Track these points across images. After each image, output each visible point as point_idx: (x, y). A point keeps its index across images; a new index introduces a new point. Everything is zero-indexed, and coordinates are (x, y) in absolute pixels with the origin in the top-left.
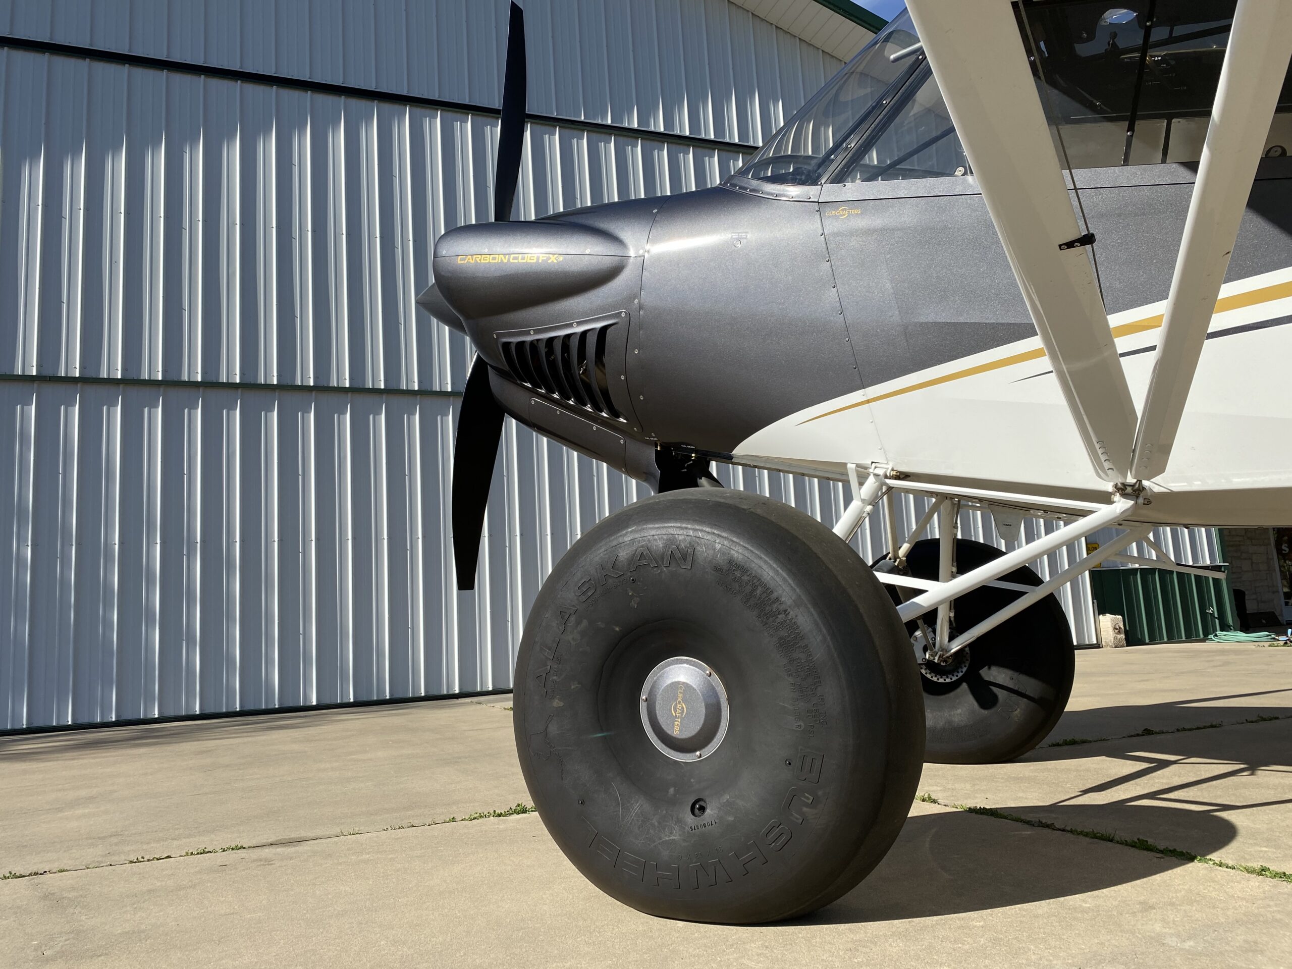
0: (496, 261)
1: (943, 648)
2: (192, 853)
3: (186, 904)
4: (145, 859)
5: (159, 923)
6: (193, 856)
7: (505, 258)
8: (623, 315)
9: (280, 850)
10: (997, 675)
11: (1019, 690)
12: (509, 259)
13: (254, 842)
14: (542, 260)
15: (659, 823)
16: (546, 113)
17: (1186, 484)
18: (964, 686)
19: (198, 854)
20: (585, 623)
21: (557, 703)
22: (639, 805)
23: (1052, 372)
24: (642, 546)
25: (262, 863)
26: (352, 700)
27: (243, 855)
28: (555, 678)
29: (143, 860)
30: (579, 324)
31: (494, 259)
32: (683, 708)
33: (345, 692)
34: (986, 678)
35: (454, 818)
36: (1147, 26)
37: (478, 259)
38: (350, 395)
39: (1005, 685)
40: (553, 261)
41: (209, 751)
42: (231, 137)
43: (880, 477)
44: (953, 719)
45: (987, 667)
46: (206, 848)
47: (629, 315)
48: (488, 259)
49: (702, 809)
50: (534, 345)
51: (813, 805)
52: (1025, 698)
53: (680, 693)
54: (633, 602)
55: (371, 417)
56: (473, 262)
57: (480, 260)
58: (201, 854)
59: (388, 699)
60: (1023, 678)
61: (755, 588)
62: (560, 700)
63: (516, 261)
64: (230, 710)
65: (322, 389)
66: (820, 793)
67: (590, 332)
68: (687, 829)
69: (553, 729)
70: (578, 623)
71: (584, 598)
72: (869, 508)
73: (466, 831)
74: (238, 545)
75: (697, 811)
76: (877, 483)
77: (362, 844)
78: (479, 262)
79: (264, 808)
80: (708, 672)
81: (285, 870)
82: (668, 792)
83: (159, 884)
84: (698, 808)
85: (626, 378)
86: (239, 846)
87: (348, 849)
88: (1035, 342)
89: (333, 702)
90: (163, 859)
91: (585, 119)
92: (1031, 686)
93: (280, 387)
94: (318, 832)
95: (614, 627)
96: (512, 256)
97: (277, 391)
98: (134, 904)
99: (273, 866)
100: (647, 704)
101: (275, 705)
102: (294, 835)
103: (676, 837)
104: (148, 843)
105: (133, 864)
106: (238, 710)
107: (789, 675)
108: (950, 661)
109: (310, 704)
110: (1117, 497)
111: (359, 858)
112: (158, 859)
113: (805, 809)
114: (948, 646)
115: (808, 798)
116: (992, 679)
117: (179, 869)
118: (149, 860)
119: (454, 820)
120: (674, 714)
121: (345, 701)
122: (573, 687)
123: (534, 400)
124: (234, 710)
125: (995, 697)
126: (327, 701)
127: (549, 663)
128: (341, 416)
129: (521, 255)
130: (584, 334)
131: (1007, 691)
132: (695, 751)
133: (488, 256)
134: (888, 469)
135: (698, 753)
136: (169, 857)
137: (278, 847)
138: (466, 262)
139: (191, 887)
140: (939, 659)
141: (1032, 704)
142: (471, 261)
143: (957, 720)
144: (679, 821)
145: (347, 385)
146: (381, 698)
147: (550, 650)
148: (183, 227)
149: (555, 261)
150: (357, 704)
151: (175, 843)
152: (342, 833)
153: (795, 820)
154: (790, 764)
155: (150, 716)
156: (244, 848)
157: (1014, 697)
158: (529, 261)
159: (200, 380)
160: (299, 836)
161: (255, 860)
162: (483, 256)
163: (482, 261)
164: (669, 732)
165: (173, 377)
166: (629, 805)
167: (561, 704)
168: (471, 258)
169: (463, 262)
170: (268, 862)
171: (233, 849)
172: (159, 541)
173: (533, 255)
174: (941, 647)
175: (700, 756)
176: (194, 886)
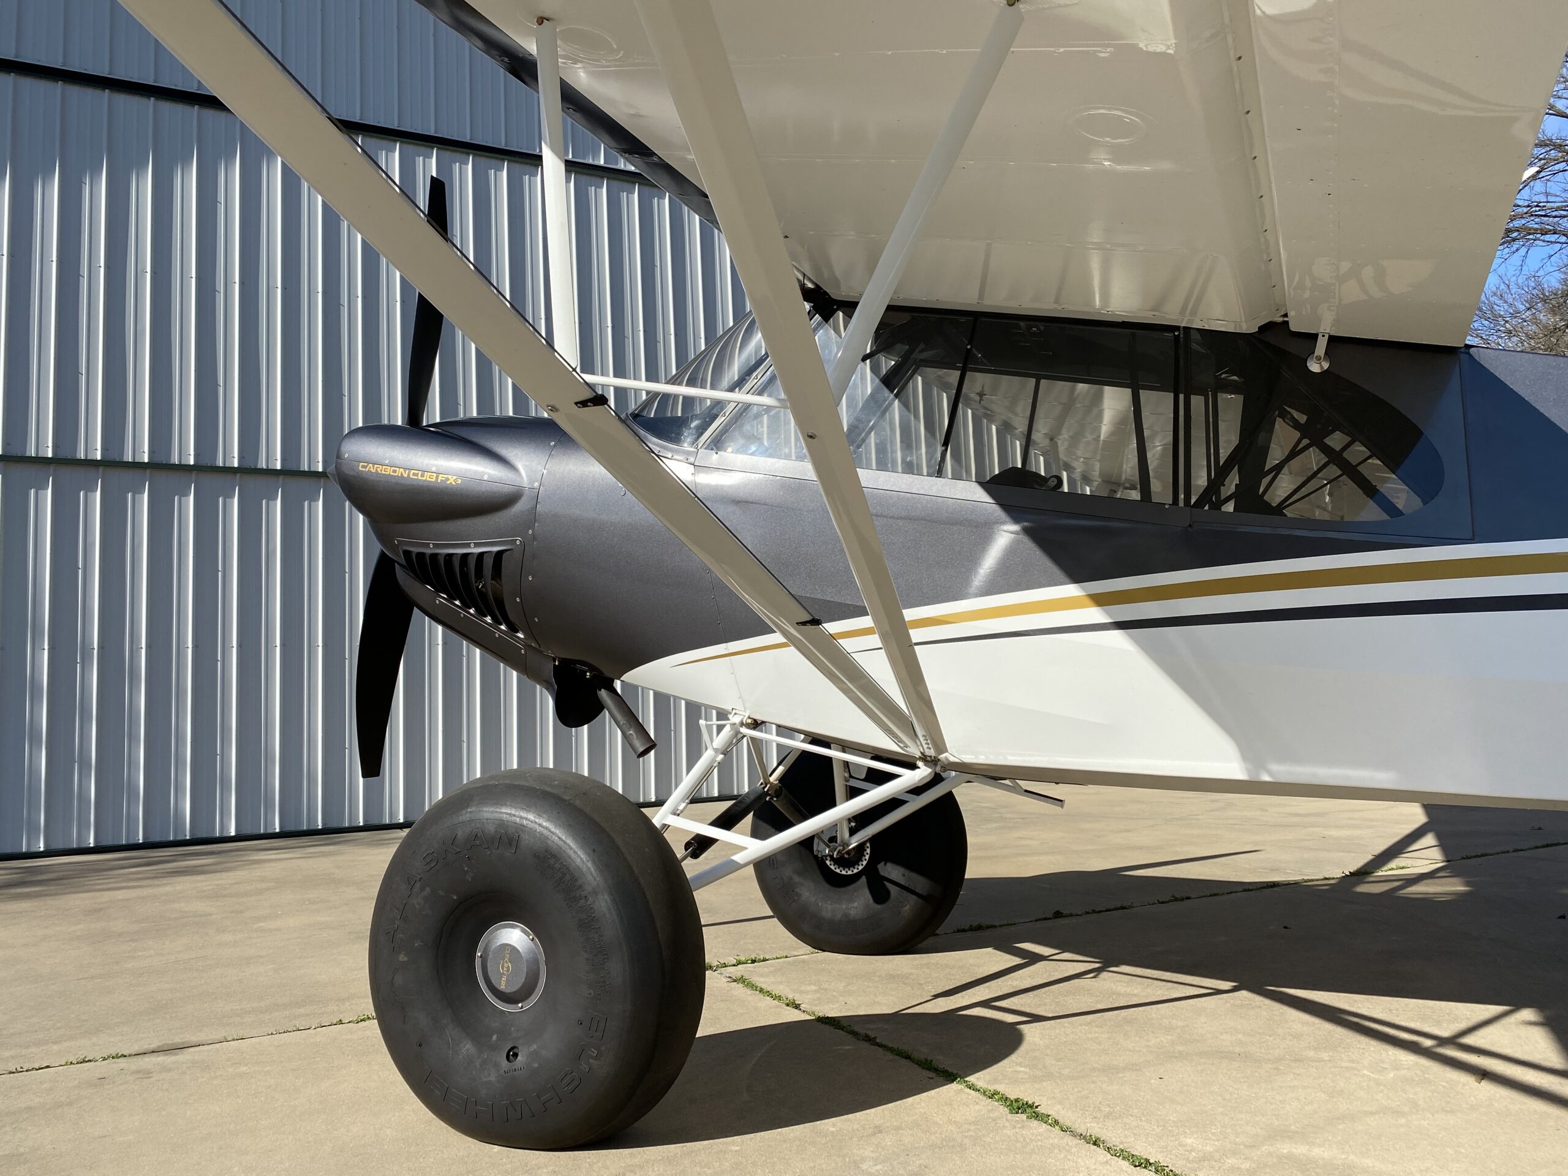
0: (396, 474)
1: (844, 842)
2: (71, 1063)
3: (62, 1125)
4: (24, 1070)
5: (36, 1146)
6: (72, 1066)
7: (405, 472)
8: (518, 543)
9: (160, 1059)
10: (891, 871)
11: (910, 887)
12: (409, 475)
13: (136, 1049)
14: (441, 480)
15: (480, 1065)
16: (527, 149)
17: (973, 757)
18: (864, 879)
19: (77, 1063)
20: (428, 890)
21: (402, 958)
22: (468, 1048)
23: (881, 648)
24: (478, 828)
25: (140, 1076)
26: (277, 830)
27: (122, 1066)
28: (401, 935)
29: (21, 1070)
30: (477, 545)
31: (395, 471)
32: (509, 967)
33: (269, 822)
34: (882, 874)
35: (341, 1020)
36: (967, 349)
37: (378, 470)
38: (281, 478)
39: (897, 881)
40: (451, 483)
41: (101, 909)
42: (142, 166)
43: (735, 726)
44: (850, 912)
45: (883, 863)
46: (85, 1057)
47: (523, 544)
48: (388, 470)
49: (516, 1055)
50: (434, 556)
51: (596, 1058)
52: (914, 895)
53: (508, 953)
54: (468, 876)
55: (306, 503)
56: (374, 471)
57: (381, 471)
58: (81, 1063)
59: (320, 829)
60: (914, 875)
61: (564, 874)
62: (405, 955)
63: (416, 477)
64: (131, 842)
65: (248, 471)
66: (603, 1048)
67: (486, 554)
68: (502, 1072)
69: (399, 980)
70: (422, 889)
71: (427, 868)
72: (720, 757)
73: (349, 1037)
74: (143, 652)
75: (511, 1057)
76: (732, 732)
77: (243, 1053)
78: (380, 472)
79: (151, 1000)
80: (531, 937)
81: (162, 1084)
82: (491, 1038)
83: (37, 1100)
84: (512, 1054)
85: (521, 599)
86: (119, 1055)
87: (228, 1060)
88: (866, 622)
89: (255, 832)
90: (42, 1068)
91: (573, 157)
92: (920, 883)
93: (197, 468)
94: (201, 1037)
95: (452, 895)
96: (413, 471)
97: (194, 472)
98: (13, 1124)
99: (150, 1079)
100: (482, 960)
101: (186, 836)
102: (177, 1040)
103: (493, 1078)
104: (28, 1047)
105: (12, 1075)
106: (141, 841)
107: (586, 951)
108: (853, 853)
109: (228, 835)
110: (920, 764)
111: (237, 1071)
112: (37, 1070)
113: (591, 1061)
114: (849, 840)
115: (594, 1053)
116: (887, 875)
117: (58, 1082)
118: (27, 1071)
119: (341, 1022)
120: (502, 971)
121: (270, 831)
122: (416, 945)
123: (439, 600)
124: (136, 842)
125: (888, 892)
126: (248, 830)
127: (397, 922)
128: (270, 502)
129: (420, 472)
130: (482, 554)
131: (899, 887)
132: (517, 1002)
133: (389, 468)
134: (745, 716)
135: (520, 1005)
136: (48, 1067)
137: (159, 1056)
138: (367, 470)
139: (68, 1105)
140: (837, 854)
141: (920, 901)
142: (372, 469)
143: (853, 913)
144: (497, 1065)
145: (279, 467)
146: (312, 827)
147: (398, 910)
148: (81, 274)
149: (454, 483)
150: (283, 835)
151: (55, 1047)
152: (226, 1039)
153: (583, 1069)
154: (581, 1024)
155: (33, 849)
156: (125, 1056)
157: (905, 893)
158: (428, 479)
159: (99, 458)
160: (183, 1040)
161: (134, 1072)
162: (384, 467)
163: (383, 472)
164: (497, 986)
165: (65, 454)
166: (458, 1048)
167: (406, 959)
168: (372, 468)
169: (364, 469)
170: (147, 1074)
171: (113, 1058)
172: (46, 647)
173: (432, 474)
174: (842, 842)
175: (522, 1008)
176: (70, 1104)
